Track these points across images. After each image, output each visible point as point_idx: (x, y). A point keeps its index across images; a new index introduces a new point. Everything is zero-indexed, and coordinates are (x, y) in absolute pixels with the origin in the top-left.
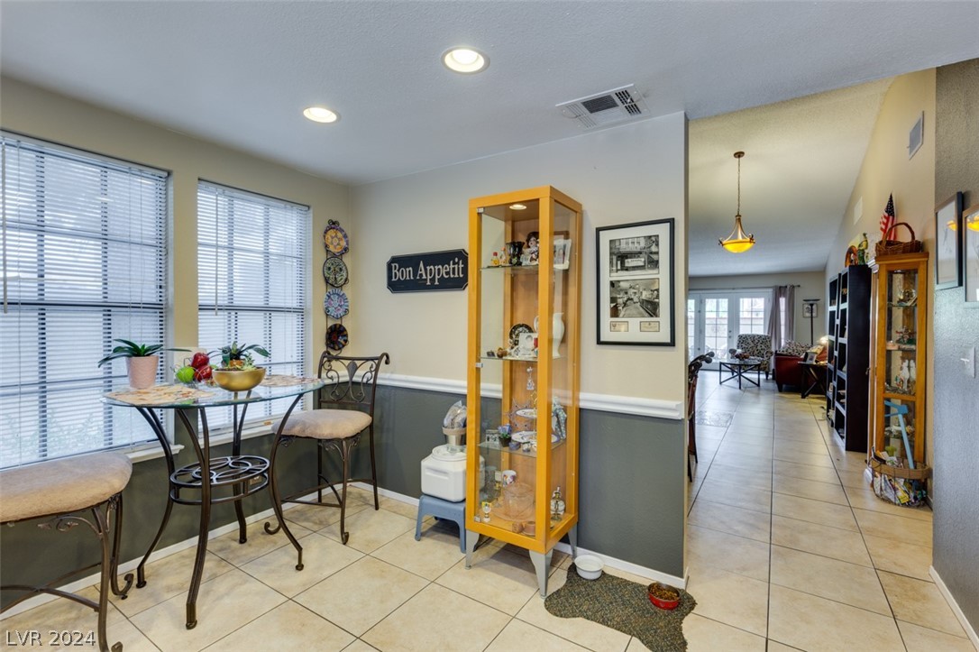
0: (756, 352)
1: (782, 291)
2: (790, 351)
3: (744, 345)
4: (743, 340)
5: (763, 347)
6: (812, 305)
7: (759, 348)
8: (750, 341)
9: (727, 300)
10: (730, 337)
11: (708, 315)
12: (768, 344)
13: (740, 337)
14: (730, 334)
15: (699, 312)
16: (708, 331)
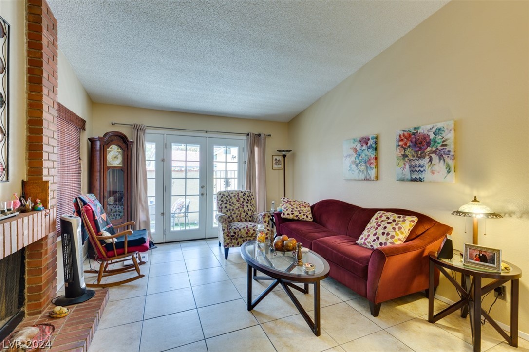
0: (243, 214)
1: (256, 141)
2: (296, 213)
3: (228, 207)
4: (225, 199)
5: (250, 207)
6: (284, 156)
7: (246, 208)
8: (234, 200)
9: (198, 147)
10: (202, 194)
11: (175, 166)
12: (253, 202)
13: (221, 195)
14: (203, 191)
15: (163, 160)
16: (177, 187)
